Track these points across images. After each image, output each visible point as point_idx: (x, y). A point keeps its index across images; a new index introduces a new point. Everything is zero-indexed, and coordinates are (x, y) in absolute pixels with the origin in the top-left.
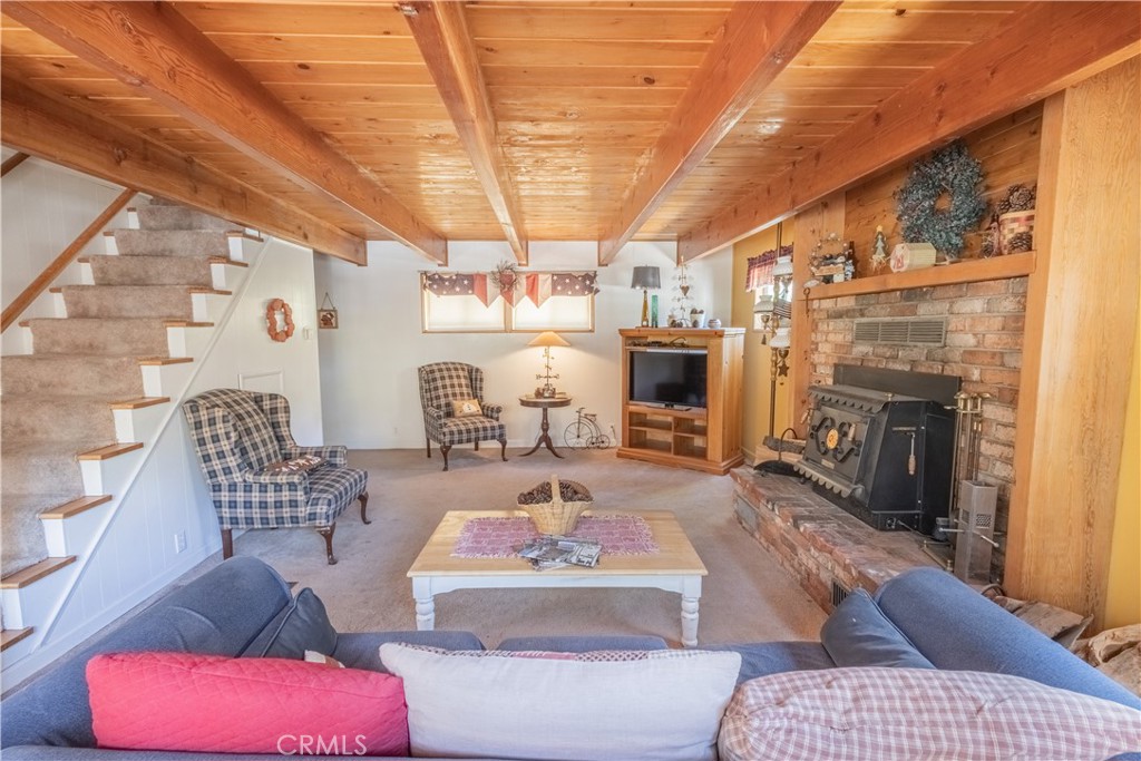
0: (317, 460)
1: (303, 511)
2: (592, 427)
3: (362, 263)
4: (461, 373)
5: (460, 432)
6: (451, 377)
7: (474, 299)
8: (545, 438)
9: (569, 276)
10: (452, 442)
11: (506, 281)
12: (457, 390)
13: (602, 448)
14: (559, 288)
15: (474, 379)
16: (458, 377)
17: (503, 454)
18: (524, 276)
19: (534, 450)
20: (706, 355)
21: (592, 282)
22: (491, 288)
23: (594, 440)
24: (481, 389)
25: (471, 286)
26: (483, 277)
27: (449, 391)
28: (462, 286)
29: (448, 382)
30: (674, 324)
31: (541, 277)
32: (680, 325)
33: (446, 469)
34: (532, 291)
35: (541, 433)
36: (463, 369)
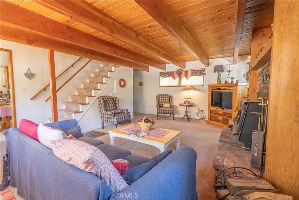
0: (120, 111)
1: (112, 120)
2: (202, 114)
3: (148, 71)
4: (167, 97)
5: (164, 111)
6: (164, 98)
7: (171, 78)
8: (186, 115)
9: (197, 70)
10: (160, 113)
11: (179, 74)
12: (165, 101)
13: (204, 120)
14: (193, 74)
15: (170, 99)
16: (166, 98)
17: (174, 118)
18: (184, 71)
19: (183, 118)
20: (232, 92)
21: (203, 72)
22: (176, 75)
23: (202, 118)
24: (171, 101)
25: (171, 75)
26: (173, 72)
27: (163, 101)
28: (169, 75)
29: (163, 99)
30: (226, 82)
31: (188, 71)
32: (228, 83)
33: (158, 119)
34: (186, 76)
35: (185, 114)
36: (167, 96)
